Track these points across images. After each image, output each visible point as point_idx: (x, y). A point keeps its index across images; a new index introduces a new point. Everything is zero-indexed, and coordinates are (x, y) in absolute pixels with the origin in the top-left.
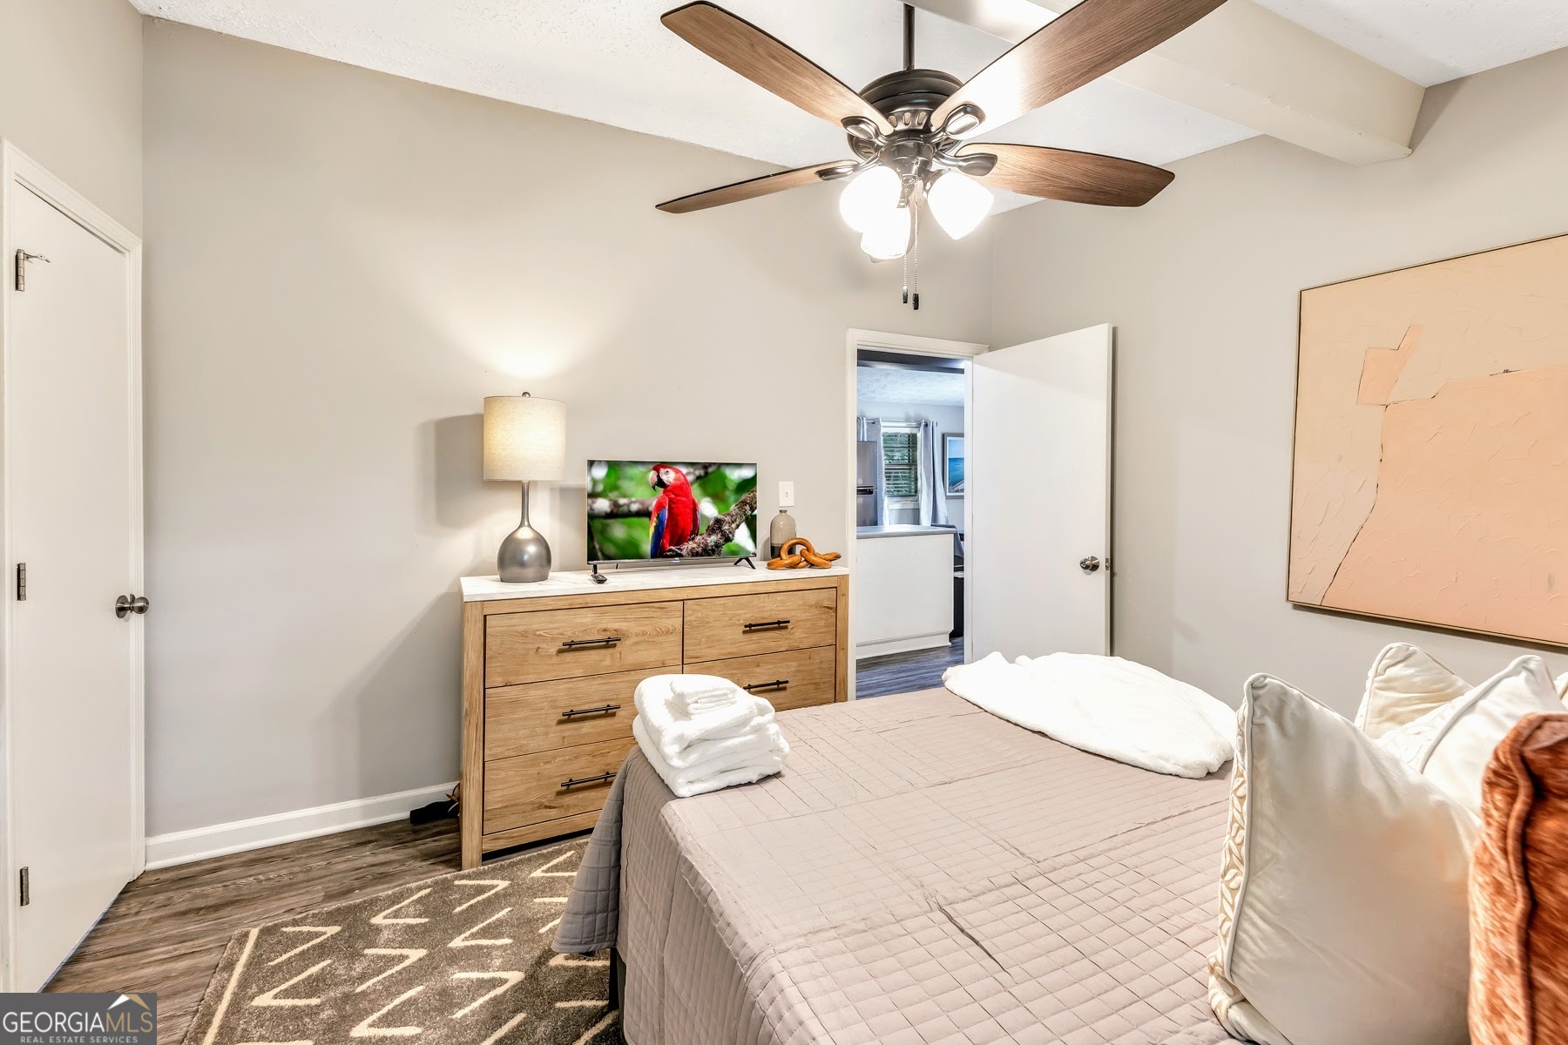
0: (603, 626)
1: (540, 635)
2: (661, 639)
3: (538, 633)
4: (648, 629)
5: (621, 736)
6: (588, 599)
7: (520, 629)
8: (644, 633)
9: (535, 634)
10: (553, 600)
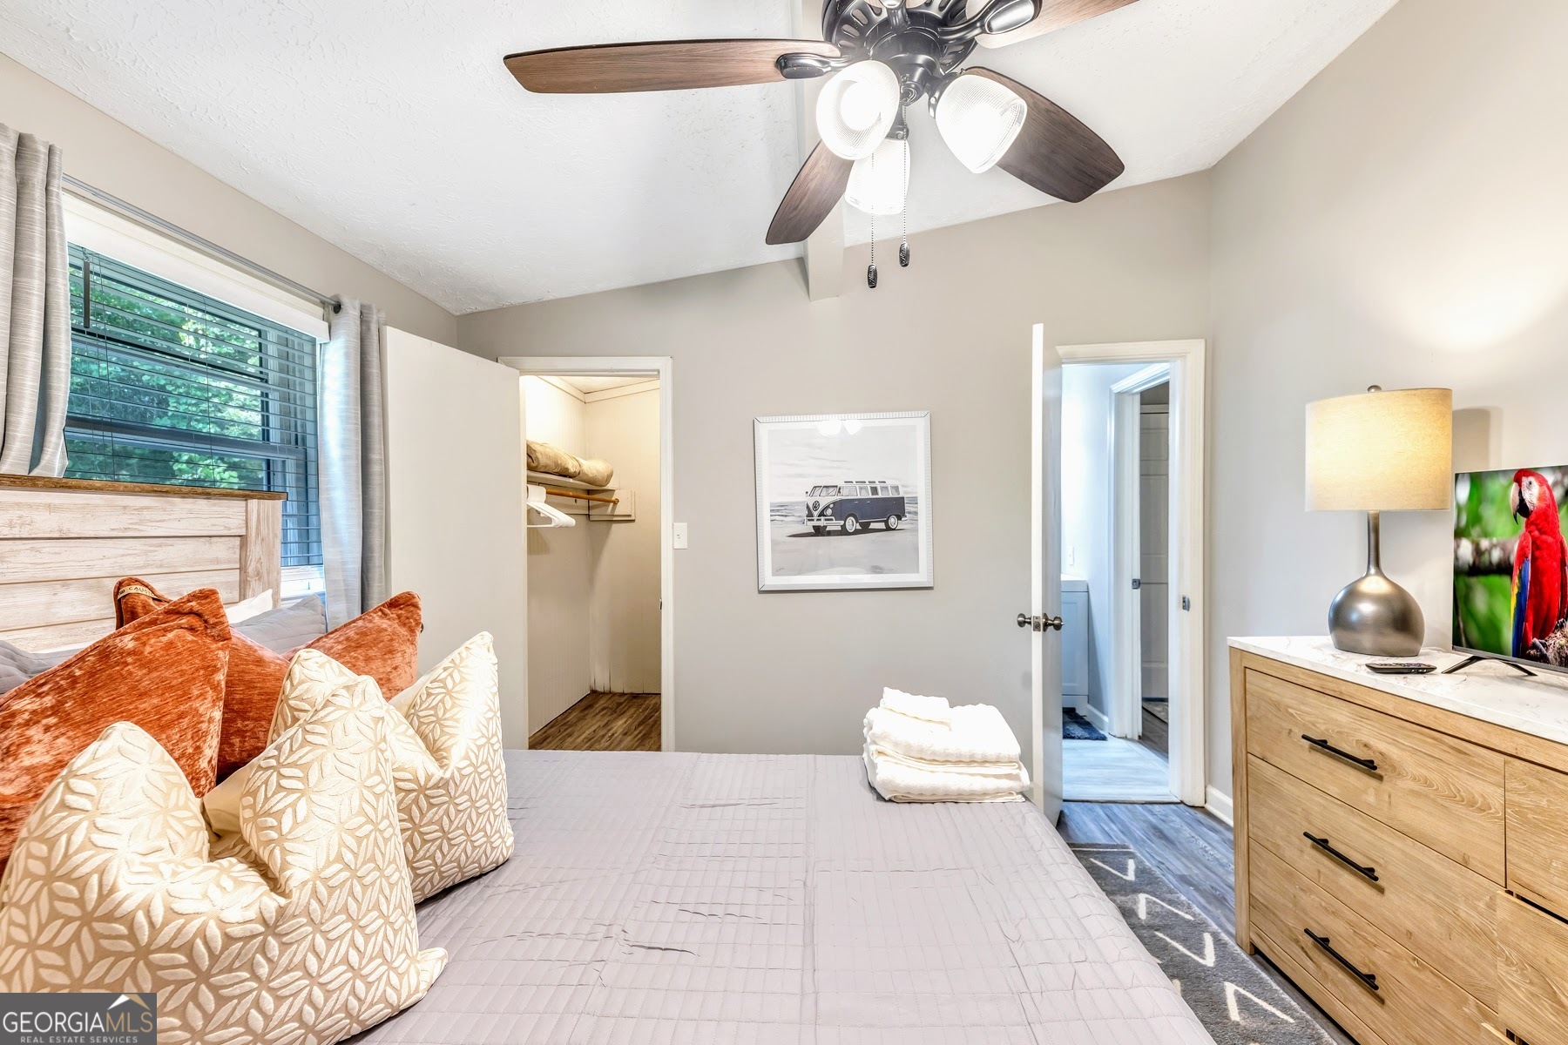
0: (1365, 739)
1: (1292, 715)
2: (1460, 810)
3: (1290, 710)
4: (1434, 777)
5: (1393, 935)
6: (1344, 688)
7: (1275, 697)
8: (1427, 783)
9: (1287, 710)
10: (1303, 674)
